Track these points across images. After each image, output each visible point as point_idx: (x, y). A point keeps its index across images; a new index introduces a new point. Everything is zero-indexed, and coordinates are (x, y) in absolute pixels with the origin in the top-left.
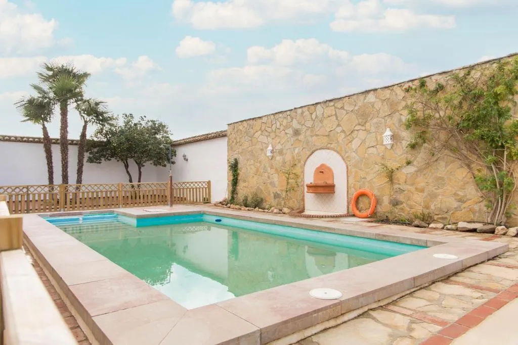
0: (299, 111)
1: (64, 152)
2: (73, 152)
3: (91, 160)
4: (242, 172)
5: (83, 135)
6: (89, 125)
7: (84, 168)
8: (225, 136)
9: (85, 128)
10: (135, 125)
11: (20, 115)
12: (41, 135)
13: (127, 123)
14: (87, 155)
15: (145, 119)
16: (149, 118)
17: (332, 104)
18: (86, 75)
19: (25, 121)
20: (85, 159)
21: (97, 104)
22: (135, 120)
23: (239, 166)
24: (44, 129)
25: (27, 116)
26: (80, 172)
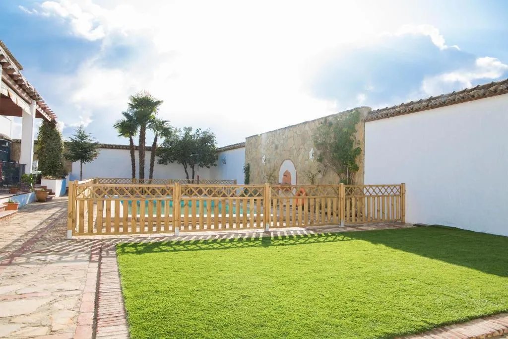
0: (278, 131)
1: (142, 156)
2: (148, 155)
3: (160, 162)
4: (251, 174)
5: (155, 144)
6: (159, 138)
7: (155, 168)
8: (244, 146)
9: (156, 139)
10: (191, 136)
11: (117, 132)
12: (128, 143)
13: (187, 134)
14: (157, 158)
15: (200, 131)
16: (203, 130)
17: (291, 129)
18: (158, 103)
19: (120, 136)
20: (156, 162)
21: (163, 122)
22: (192, 133)
23: (250, 170)
24: (131, 140)
25: (121, 132)
26: (151, 170)
